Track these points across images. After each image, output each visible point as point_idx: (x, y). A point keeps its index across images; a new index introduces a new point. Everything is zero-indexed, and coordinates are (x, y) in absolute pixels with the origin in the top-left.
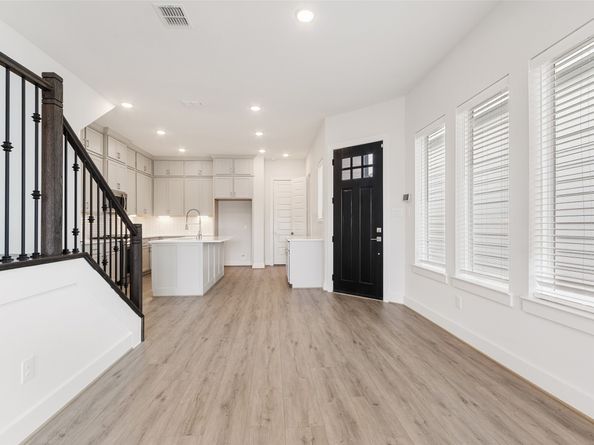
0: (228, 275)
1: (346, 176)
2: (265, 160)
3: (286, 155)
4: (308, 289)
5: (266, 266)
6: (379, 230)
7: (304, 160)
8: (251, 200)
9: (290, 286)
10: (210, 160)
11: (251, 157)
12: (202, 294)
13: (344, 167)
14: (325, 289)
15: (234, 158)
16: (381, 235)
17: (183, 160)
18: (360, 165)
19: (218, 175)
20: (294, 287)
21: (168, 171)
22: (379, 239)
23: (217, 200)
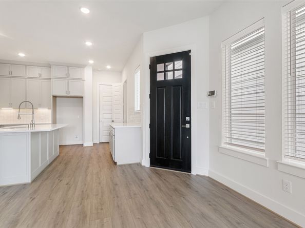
0: (62, 155)
1: (160, 77)
2: (93, 70)
3: (109, 67)
4: (130, 165)
5: (94, 144)
6: (187, 119)
7: (121, 72)
8: (82, 97)
9: (115, 163)
10: (49, 66)
11: (82, 66)
12: (29, 181)
13: (158, 71)
14: (143, 164)
15: (69, 66)
16: (189, 122)
17: (25, 64)
18: (172, 69)
19: (56, 78)
20: (118, 164)
21: (11, 73)
22: (188, 126)
23: (55, 97)
